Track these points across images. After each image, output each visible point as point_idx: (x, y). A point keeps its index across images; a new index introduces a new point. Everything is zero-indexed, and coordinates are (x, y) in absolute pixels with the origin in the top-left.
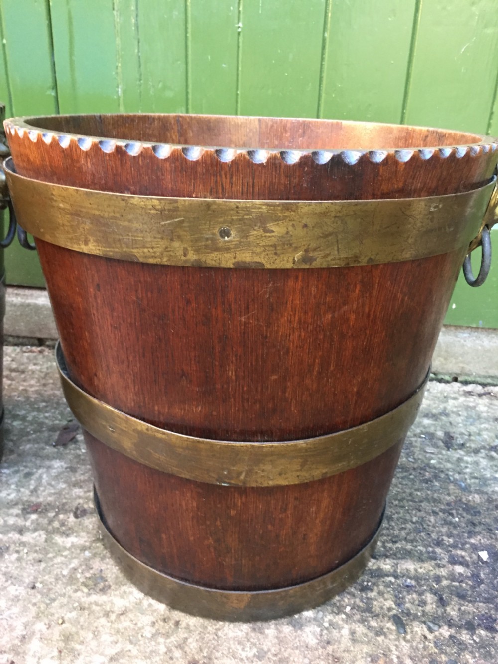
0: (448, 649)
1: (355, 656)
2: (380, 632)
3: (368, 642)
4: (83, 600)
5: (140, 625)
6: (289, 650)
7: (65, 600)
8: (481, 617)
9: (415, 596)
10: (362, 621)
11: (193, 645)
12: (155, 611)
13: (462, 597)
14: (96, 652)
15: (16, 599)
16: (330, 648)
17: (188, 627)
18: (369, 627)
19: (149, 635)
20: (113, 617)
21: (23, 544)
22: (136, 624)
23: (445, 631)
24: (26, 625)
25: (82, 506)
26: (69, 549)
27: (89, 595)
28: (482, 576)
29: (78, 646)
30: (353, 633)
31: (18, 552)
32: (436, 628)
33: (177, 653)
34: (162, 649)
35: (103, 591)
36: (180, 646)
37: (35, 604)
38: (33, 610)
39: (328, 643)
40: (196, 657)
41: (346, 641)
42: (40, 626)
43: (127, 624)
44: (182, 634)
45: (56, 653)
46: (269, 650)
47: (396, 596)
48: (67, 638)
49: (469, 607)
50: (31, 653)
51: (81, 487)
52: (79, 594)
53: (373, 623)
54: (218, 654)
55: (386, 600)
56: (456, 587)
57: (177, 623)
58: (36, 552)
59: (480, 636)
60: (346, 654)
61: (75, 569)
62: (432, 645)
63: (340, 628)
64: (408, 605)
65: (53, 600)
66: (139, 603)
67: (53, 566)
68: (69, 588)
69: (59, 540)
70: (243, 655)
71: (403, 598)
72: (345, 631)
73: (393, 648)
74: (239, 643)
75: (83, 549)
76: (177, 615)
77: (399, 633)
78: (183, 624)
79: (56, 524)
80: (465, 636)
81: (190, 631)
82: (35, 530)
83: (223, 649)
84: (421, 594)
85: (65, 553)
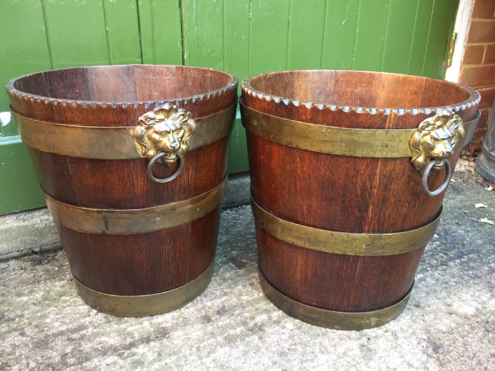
8: (459, 253)
13: (447, 250)
28: (444, 242)
49: (454, 252)
80: (463, 260)
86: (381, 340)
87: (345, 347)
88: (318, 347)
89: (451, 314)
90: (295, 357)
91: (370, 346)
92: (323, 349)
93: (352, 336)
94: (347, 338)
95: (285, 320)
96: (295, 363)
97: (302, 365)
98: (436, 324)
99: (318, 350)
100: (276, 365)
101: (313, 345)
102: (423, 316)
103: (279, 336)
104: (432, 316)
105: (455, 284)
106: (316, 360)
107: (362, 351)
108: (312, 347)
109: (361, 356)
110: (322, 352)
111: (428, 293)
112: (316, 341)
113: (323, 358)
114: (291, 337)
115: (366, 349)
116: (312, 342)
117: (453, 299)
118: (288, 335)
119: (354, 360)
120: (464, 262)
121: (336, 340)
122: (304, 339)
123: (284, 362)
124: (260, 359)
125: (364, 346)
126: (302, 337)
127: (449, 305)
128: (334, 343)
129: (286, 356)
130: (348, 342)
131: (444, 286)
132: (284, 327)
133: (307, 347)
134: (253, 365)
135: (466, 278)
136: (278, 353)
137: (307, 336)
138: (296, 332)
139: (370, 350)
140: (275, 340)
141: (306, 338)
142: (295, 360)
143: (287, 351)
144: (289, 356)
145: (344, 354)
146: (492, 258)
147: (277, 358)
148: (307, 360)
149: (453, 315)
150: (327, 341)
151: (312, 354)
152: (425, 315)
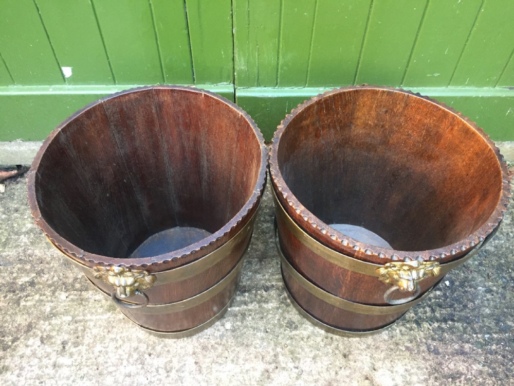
0: (438, 332)
1: (403, 342)
2: (411, 329)
3: (407, 335)
4: (290, 334)
5: (317, 342)
6: (378, 343)
7: (283, 336)
8: (449, 315)
9: (422, 309)
10: (403, 325)
11: (341, 347)
12: (321, 334)
13: (440, 306)
14: (306, 357)
15: (263, 339)
16: (394, 340)
17: (336, 340)
18: (406, 328)
19: (323, 346)
20: (305, 340)
21: (250, 310)
22: (316, 342)
23: (436, 325)
24: (273, 350)
25: (265, 285)
26: (272, 310)
27: (291, 331)
28: (448, 294)
29: (298, 356)
30: (401, 331)
31: (250, 315)
32: (432, 324)
33: (337, 352)
34: (331, 351)
35: (296, 328)
36: (337, 348)
37: (271, 340)
38: (272, 342)
39: (392, 337)
40: (344, 352)
41: (399, 336)
42: (279, 350)
43: (312, 342)
44: (336, 343)
45: (291, 360)
46: (371, 344)
47: (414, 311)
48: (292, 352)
49: (444, 311)
50: (281, 362)
51: (259, 273)
52: (287, 331)
53: (408, 326)
54: (352, 349)
55: (411, 313)
56: (438, 302)
57: (332, 338)
58: (258, 313)
59: (449, 324)
60: (400, 341)
61: (279, 320)
62: (431, 331)
63: (396, 330)
64: (420, 314)
65: (278, 336)
66: (313, 332)
67: (268, 319)
68: (281, 329)
69: (265, 306)
70: (362, 348)
71: (417, 311)
72: (398, 331)
73: (417, 335)
74: (359, 343)
75: (278, 308)
76: (330, 335)
77: (418, 328)
78: (334, 339)
79: (259, 297)
80: (443, 326)
81: (338, 341)
82: (252, 302)
83: (353, 346)
84: (424, 308)
85: (271, 312)
86: (285, 373)
87: (253, 365)
88: (233, 355)
89: (367, 378)
90: (211, 356)
91: (272, 374)
92: (235, 359)
93: (266, 359)
94: (261, 358)
95: (229, 318)
96: (208, 360)
97: (211, 364)
98: (344, 381)
99: (231, 358)
100: (194, 355)
101: (232, 352)
102: (341, 368)
103: (214, 331)
104: (348, 372)
105: (404, 349)
106: (223, 366)
107: (263, 375)
108: (230, 353)
109: (258, 379)
110: (233, 361)
111: (368, 347)
112: (236, 349)
113: (230, 366)
114: (222, 336)
115: (266, 376)
116: (232, 348)
117: (384, 365)
118: (221, 333)
119: (250, 379)
120: (442, 329)
121: (252, 356)
122: (229, 343)
123: (200, 356)
124: (187, 345)
125: (267, 371)
126: (229, 340)
127: (375, 370)
128: (247, 357)
129: (206, 351)
130: (259, 362)
131: (392, 347)
132: (223, 325)
133: (226, 352)
134: (179, 347)
135: (424, 348)
136: (203, 346)
137: (233, 341)
138: (229, 333)
139: (269, 378)
140: (208, 334)
141: (232, 342)
142: (209, 357)
143: (210, 347)
144: (208, 352)
145: (247, 371)
146: (477, 336)
147: (198, 350)
148: (217, 363)
149: (367, 381)
150: (245, 353)
151: (224, 359)
152: (343, 368)
